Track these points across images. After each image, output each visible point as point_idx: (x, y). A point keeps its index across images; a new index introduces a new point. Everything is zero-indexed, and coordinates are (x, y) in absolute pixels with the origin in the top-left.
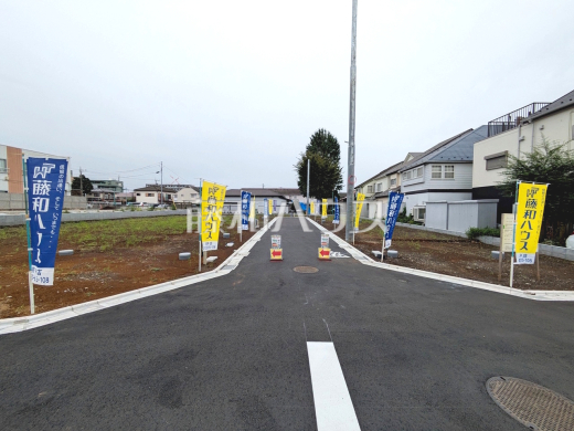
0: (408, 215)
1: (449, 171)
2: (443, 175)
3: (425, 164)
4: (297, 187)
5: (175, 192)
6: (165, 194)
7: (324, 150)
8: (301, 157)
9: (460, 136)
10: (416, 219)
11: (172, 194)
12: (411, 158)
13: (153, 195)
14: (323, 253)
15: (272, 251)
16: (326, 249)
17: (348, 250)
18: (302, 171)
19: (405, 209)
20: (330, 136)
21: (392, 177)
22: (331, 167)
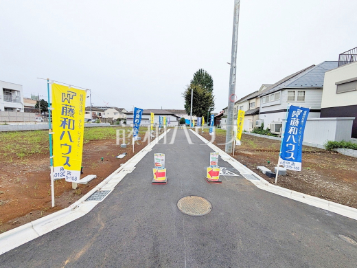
0: (265, 128)
1: (301, 95)
2: (296, 98)
3: (282, 90)
4: (184, 109)
5: (103, 111)
6: (97, 113)
7: (202, 84)
8: (187, 88)
9: (305, 70)
10: (273, 131)
11: (102, 113)
12: (264, 88)
13: (89, 113)
14: (212, 173)
15: (155, 170)
16: (215, 169)
17: (230, 162)
18: (188, 98)
19: (263, 124)
20: (206, 74)
21: (252, 101)
22: (207, 95)
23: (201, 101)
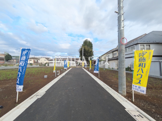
1: (148, 47)
2: (145, 49)
3: (136, 44)
4: (79, 57)
7: (88, 46)
8: (80, 48)
11: (38, 60)
13: (32, 60)
18: (81, 52)
20: (89, 41)
21: (114, 53)
22: (90, 50)
23: (87, 53)
